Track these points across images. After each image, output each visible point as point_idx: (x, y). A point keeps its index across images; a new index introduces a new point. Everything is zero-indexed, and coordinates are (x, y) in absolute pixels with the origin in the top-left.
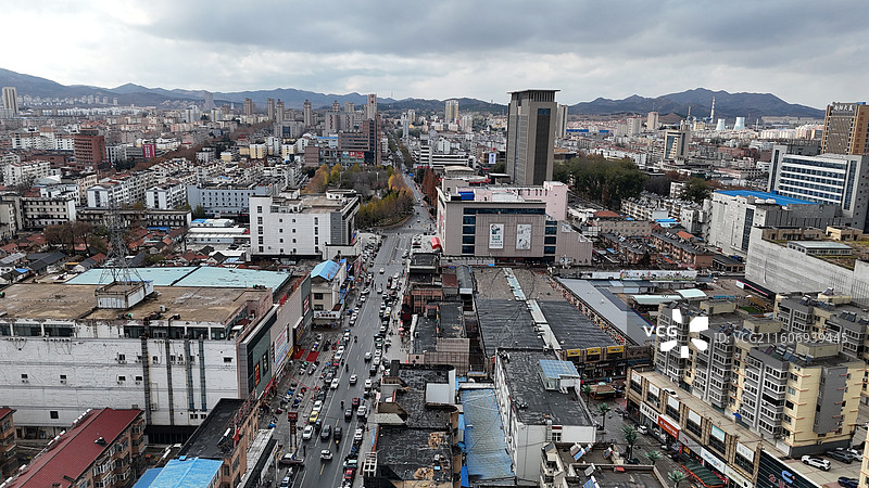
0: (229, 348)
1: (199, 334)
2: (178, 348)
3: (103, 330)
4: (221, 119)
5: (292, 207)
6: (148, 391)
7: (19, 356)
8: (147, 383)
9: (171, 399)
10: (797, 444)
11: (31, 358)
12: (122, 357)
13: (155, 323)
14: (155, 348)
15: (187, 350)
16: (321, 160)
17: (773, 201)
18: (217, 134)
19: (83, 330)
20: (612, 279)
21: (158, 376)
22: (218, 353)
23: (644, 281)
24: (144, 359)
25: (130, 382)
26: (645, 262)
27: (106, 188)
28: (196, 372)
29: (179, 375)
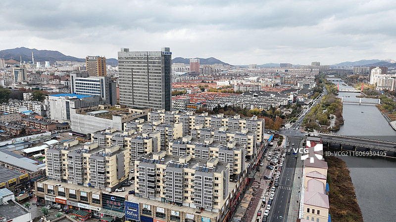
10: (113, 186)
17: (75, 97)
20: (8, 145)
23: (26, 142)
26: (23, 133)
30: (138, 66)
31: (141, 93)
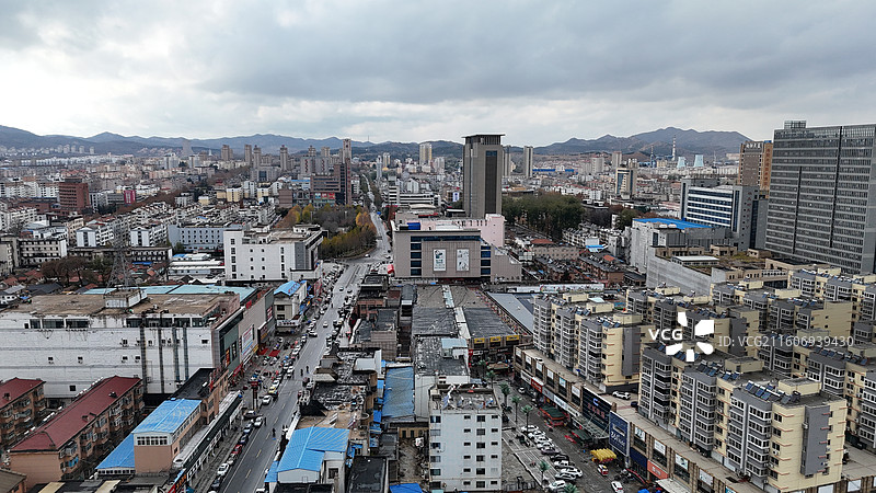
0: (206, 333)
1: (184, 323)
2: (167, 333)
3: (111, 322)
4: (199, 166)
5: (261, 238)
6: (144, 367)
7: (47, 343)
8: (144, 359)
9: (162, 373)
10: (610, 384)
11: (56, 345)
12: (125, 342)
13: (150, 316)
14: (150, 334)
15: (175, 335)
16: (294, 201)
17: (674, 226)
18: (196, 180)
19: (96, 323)
20: (534, 292)
21: (152, 355)
22: (196, 335)
24: (141, 343)
25: (131, 361)
26: (563, 279)
27: (93, 228)
28: (181, 352)
29: (168, 354)
30: (815, 161)
31: (815, 227)
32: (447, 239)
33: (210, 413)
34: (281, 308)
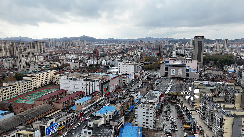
0: (98, 83)
1: (94, 81)
2: (91, 83)
3: (81, 79)
4: (128, 46)
5: (126, 64)
6: (86, 90)
7: (69, 83)
8: (86, 89)
11: (71, 83)
12: (83, 84)
13: (88, 79)
14: (88, 83)
15: (92, 83)
18: (125, 49)
19: (78, 79)
21: (88, 87)
22: (97, 84)
23: (208, 84)
24: (86, 84)
25: (84, 88)
27: (95, 60)
28: (93, 87)
29: (91, 87)
32: (175, 66)
33: (93, 101)
34: (124, 81)
